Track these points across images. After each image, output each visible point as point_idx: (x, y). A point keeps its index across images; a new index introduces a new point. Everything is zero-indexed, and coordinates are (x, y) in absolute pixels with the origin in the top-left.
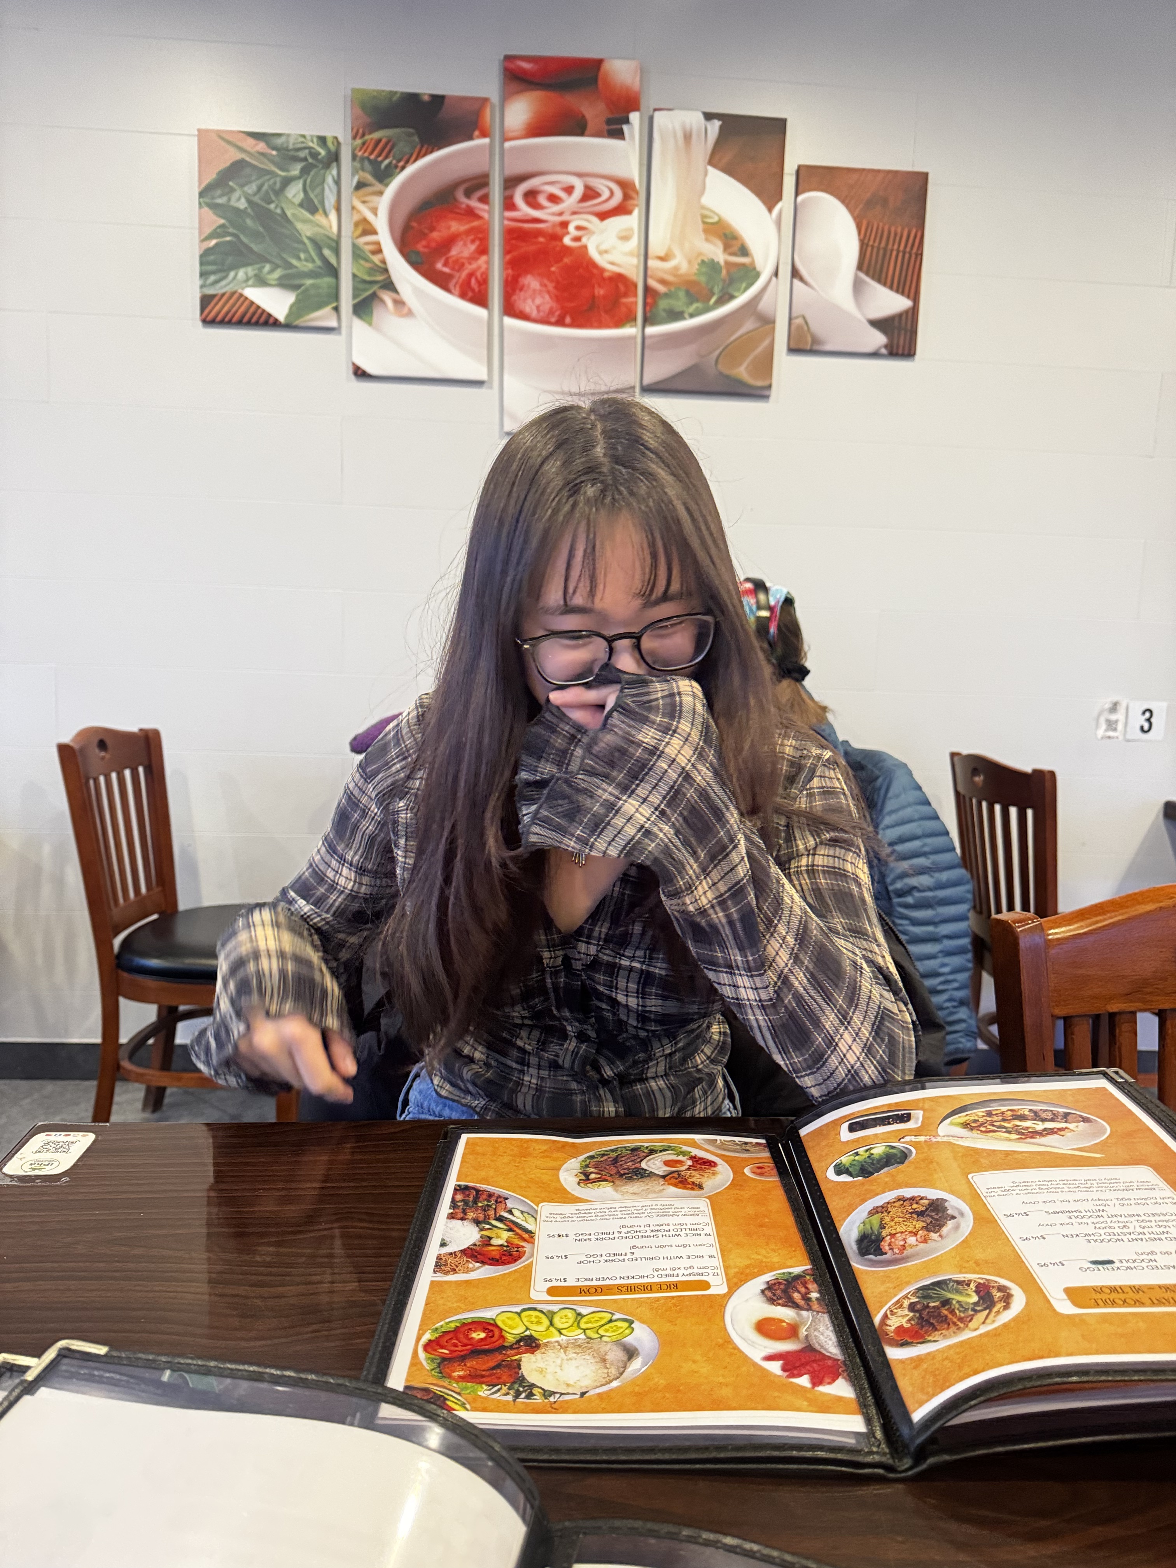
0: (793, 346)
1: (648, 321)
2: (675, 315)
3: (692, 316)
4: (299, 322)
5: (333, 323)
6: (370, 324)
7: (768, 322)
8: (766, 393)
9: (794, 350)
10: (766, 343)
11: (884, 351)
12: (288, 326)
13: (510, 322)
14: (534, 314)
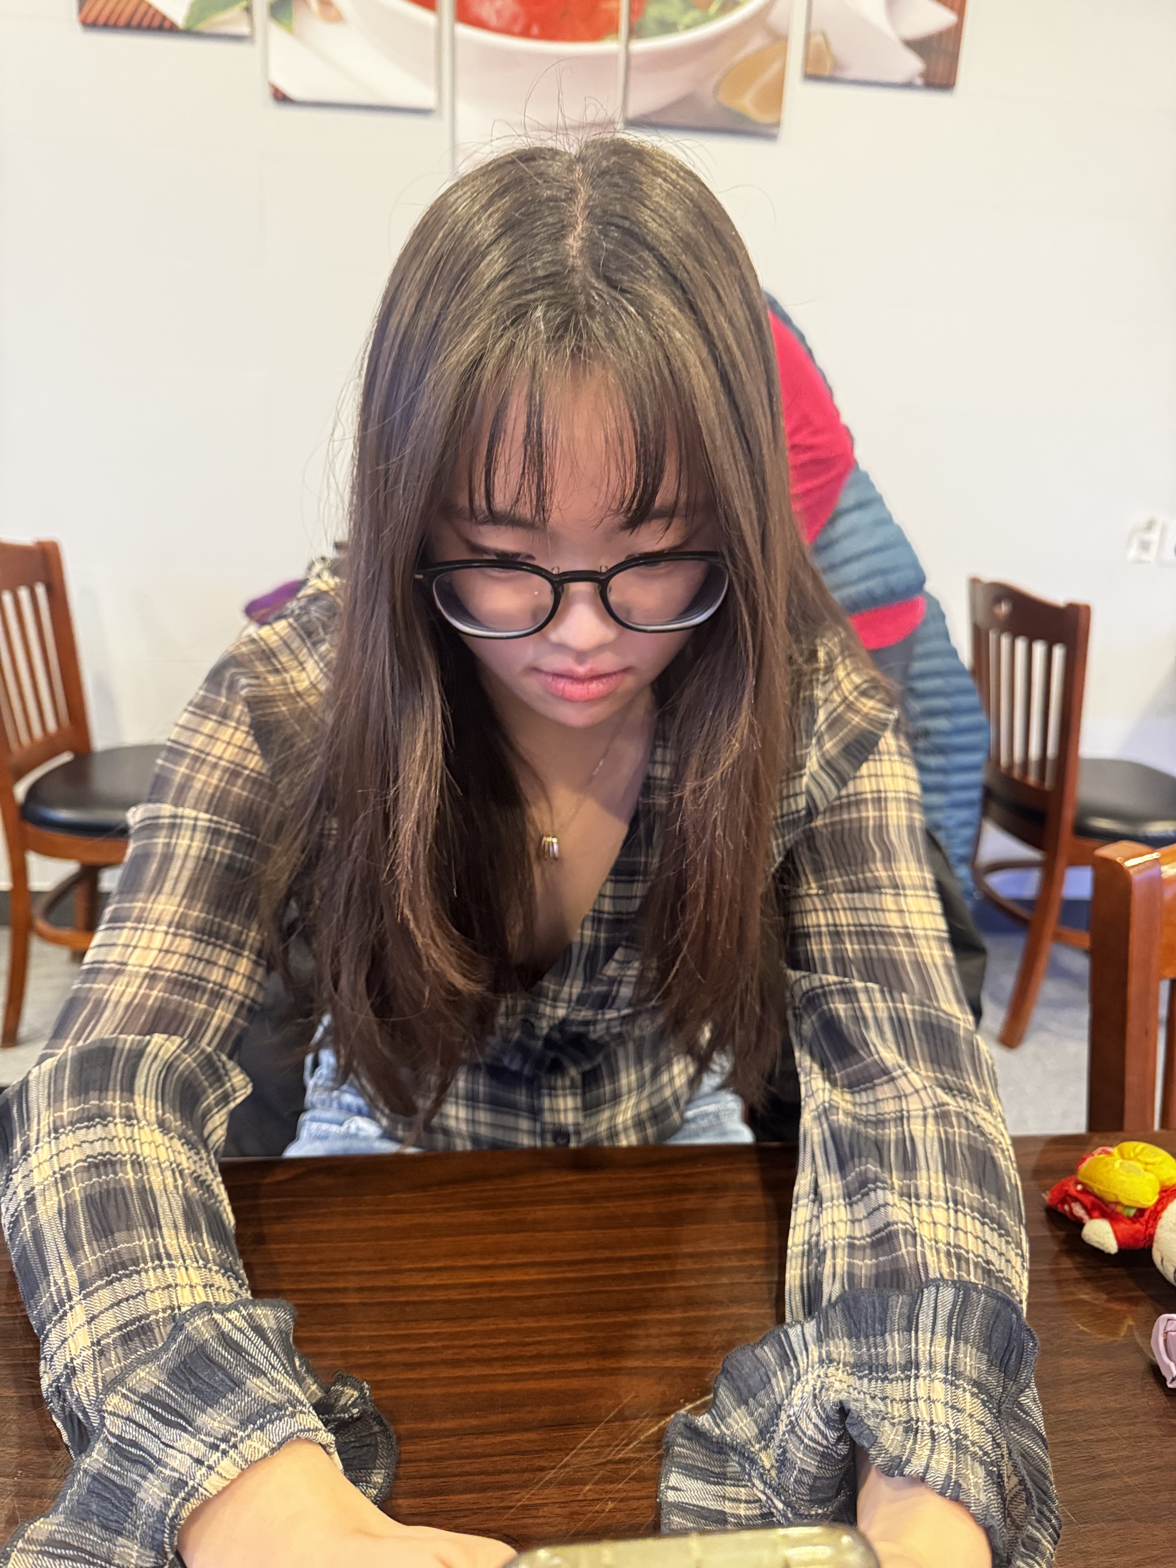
0: (810, 70)
1: (634, 32)
2: (667, 27)
3: (688, 27)
4: (201, 27)
5: (244, 29)
6: (290, 30)
7: (780, 39)
8: (774, 131)
9: (811, 76)
10: (776, 67)
11: (919, 81)
12: (189, 33)
13: (464, 31)
14: (493, 21)
